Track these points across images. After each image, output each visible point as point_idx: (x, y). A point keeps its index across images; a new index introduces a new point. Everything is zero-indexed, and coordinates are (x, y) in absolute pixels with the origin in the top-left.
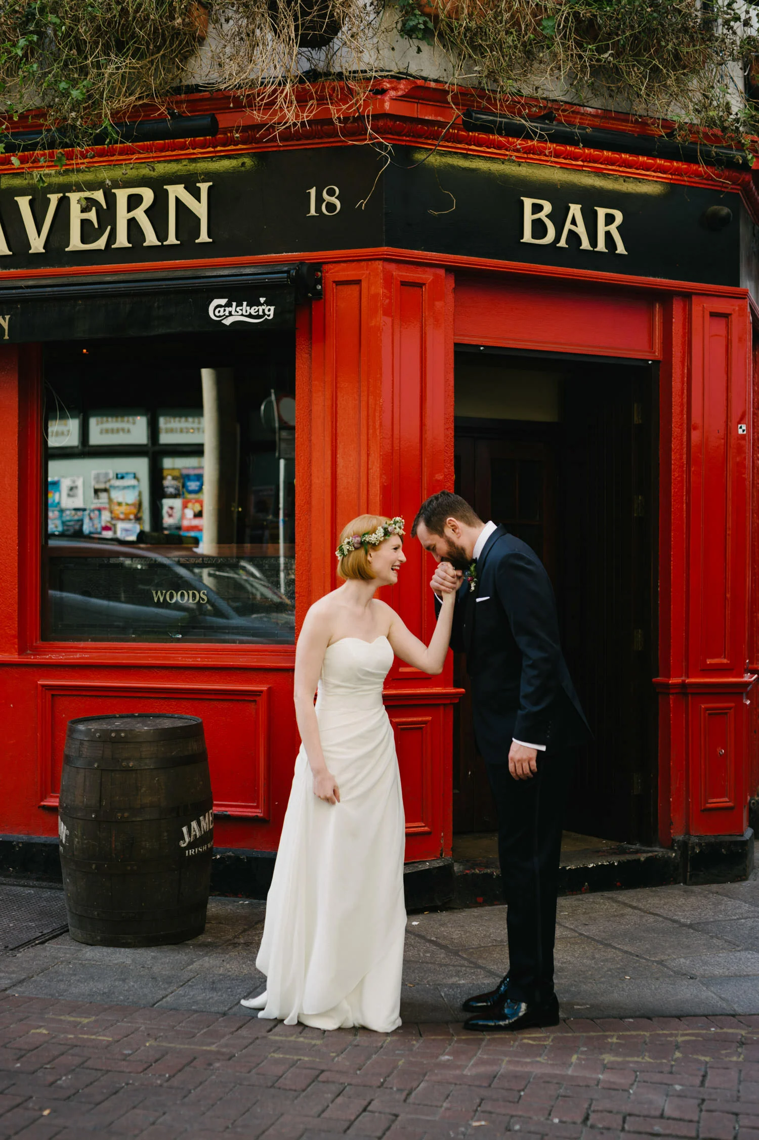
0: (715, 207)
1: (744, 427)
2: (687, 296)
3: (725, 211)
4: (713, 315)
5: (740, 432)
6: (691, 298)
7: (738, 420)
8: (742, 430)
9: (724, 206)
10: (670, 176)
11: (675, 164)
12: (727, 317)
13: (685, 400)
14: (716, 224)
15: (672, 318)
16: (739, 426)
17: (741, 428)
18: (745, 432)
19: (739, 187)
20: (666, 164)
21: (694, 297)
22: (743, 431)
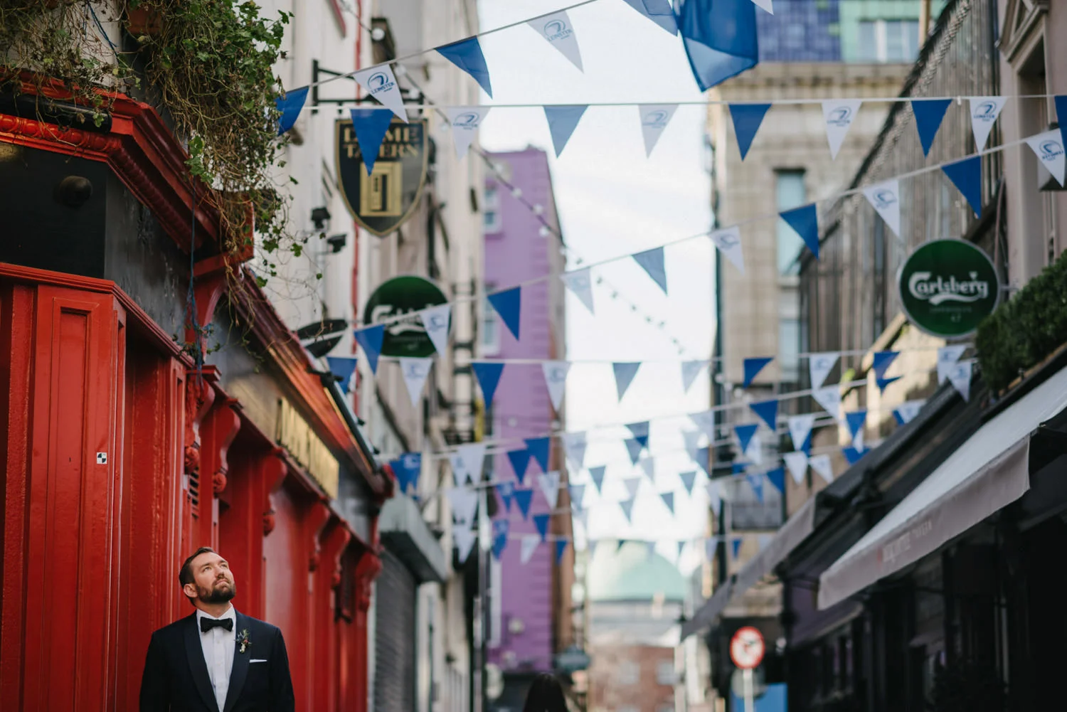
0: (72, 177)
1: (104, 456)
2: (31, 285)
3: (83, 182)
4: (66, 311)
5: (99, 461)
6: (37, 287)
7: (97, 446)
8: (101, 459)
9: (83, 176)
10: (12, 136)
11: (18, 121)
12: (86, 316)
13: (26, 416)
14: (75, 198)
15: (12, 312)
16: (98, 454)
17: (100, 456)
18: (106, 463)
19: (105, 156)
20: (5, 120)
21: (39, 287)
22: (104, 460)
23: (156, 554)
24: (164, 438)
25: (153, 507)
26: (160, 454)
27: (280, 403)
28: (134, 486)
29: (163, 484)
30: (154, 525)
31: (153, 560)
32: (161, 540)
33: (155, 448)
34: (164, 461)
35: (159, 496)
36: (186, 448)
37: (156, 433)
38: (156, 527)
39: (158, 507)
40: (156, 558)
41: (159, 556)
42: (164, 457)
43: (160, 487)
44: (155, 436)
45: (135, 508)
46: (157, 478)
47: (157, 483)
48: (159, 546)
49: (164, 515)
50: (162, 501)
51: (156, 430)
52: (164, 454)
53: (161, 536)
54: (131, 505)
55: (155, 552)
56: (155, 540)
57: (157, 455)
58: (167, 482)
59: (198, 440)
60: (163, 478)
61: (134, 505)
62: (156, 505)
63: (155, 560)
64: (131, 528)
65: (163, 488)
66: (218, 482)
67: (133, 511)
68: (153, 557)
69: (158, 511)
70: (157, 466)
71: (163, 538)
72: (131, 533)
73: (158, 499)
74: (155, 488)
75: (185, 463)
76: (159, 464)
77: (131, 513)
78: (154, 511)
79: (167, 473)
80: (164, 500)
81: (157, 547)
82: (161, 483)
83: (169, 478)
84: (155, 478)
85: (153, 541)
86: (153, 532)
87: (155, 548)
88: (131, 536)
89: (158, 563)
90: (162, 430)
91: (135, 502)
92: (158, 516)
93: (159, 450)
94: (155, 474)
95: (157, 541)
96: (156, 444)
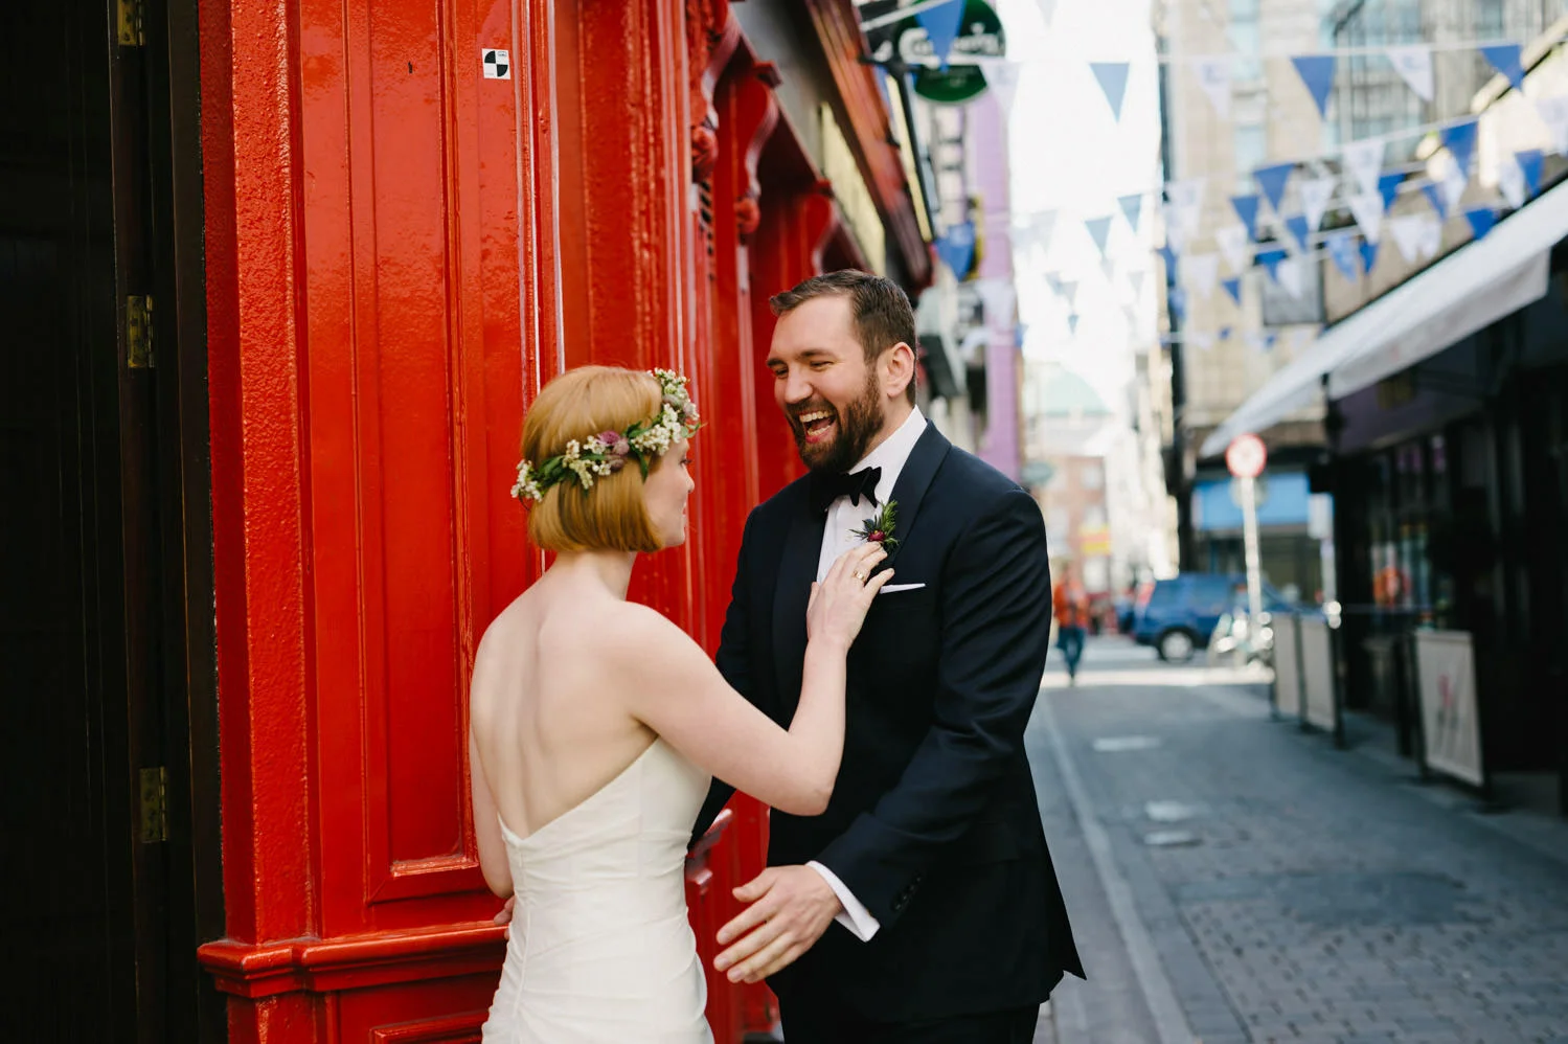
1: (503, 59)
8: (495, 66)
17: (491, 59)
18: (507, 76)
22: (501, 70)
23: (647, 335)
24: (648, 90)
25: (634, 235)
26: (642, 124)
27: (820, 113)
28: (591, 193)
29: (652, 186)
30: (639, 272)
31: (640, 347)
32: (657, 306)
33: (632, 110)
34: (651, 140)
35: (645, 213)
36: (693, 128)
37: (631, 78)
38: (643, 276)
39: (645, 235)
40: (648, 344)
41: (652, 339)
42: (650, 130)
43: (647, 191)
44: (628, 84)
45: (597, 241)
46: (639, 174)
47: (639, 183)
48: (652, 317)
49: (658, 252)
50: (653, 224)
51: (631, 72)
52: (650, 122)
53: (655, 297)
54: (588, 233)
55: (644, 331)
56: (643, 302)
57: (637, 124)
58: (660, 183)
59: (714, 117)
60: (652, 173)
61: (594, 233)
62: (640, 232)
63: (644, 348)
64: (590, 282)
65: (652, 194)
66: (746, 214)
67: (593, 245)
68: (639, 341)
69: (646, 246)
70: (637, 148)
71: (659, 301)
72: (591, 293)
73: (644, 219)
74: (636, 194)
75: (694, 159)
76: (642, 145)
77: (589, 248)
78: (636, 243)
79: (660, 163)
80: (657, 220)
81: (648, 319)
82: (647, 185)
83: (665, 173)
84: (634, 175)
85: (639, 308)
86: (638, 288)
87: (643, 323)
88: (591, 299)
89: (652, 352)
90: (643, 72)
91: (596, 227)
92: (646, 255)
93: (641, 117)
94: (634, 165)
95: (647, 308)
96: (632, 101)
